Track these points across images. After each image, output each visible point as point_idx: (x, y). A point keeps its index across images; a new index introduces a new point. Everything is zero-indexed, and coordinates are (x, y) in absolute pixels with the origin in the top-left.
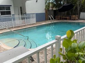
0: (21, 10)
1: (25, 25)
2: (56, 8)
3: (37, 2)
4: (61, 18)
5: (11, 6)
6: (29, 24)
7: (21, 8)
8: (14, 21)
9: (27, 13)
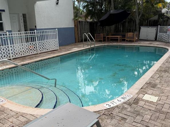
0: (25, 22)
1: (35, 53)
2: (91, 18)
3: (57, 4)
4: (105, 38)
5: (4, 11)
6: (44, 51)
7: (24, 16)
8: (12, 45)
9: (37, 28)
